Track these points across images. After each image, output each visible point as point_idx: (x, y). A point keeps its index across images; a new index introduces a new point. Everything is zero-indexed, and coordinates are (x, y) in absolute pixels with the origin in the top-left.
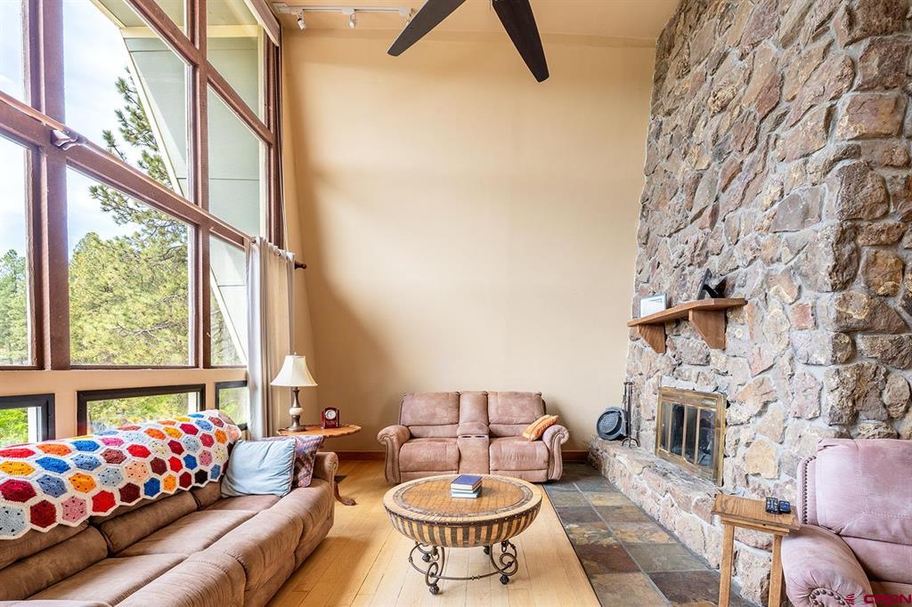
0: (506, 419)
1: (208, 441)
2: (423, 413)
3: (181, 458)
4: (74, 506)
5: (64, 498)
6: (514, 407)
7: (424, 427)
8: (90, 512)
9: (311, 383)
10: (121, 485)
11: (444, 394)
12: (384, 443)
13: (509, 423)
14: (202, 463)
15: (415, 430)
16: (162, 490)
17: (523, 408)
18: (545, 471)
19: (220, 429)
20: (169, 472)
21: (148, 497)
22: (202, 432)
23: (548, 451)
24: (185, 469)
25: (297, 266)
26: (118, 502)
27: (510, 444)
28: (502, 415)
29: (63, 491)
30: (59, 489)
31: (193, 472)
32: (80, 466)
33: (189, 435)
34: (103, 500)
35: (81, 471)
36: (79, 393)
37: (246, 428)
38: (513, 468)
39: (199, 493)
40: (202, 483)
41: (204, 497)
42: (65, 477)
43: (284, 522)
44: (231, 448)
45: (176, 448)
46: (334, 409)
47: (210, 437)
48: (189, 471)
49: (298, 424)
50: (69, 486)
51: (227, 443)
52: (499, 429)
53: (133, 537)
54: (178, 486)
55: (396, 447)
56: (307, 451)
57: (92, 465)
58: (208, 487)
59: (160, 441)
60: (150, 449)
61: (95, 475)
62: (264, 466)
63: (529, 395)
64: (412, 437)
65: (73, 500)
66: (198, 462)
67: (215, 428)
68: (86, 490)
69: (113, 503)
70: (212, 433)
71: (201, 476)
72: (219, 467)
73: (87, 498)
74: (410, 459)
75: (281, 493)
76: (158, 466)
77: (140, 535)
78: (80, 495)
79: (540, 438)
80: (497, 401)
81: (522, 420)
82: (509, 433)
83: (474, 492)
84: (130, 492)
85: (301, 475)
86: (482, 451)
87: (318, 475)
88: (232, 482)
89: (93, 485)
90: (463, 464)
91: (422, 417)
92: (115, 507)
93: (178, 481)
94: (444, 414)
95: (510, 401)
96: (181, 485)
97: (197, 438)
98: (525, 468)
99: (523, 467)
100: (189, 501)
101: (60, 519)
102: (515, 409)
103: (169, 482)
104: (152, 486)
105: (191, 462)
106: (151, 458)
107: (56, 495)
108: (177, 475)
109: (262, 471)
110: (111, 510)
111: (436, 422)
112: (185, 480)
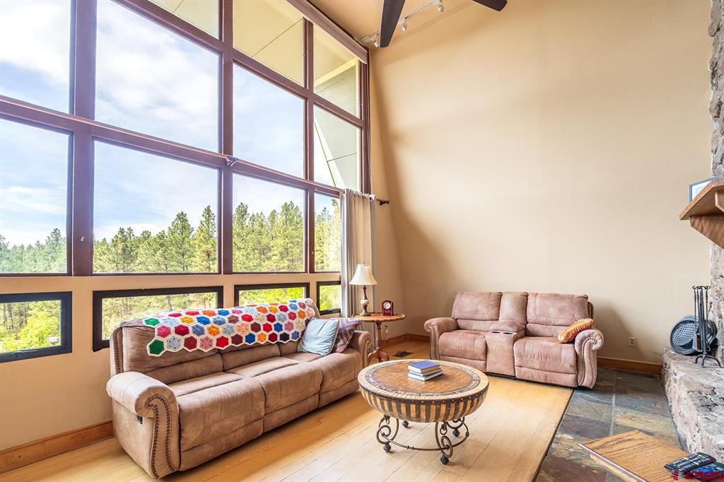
0: (543, 319)
1: (292, 316)
2: (468, 309)
3: (272, 324)
4: (207, 342)
5: (202, 337)
6: (551, 309)
7: (469, 321)
8: (214, 346)
9: (375, 283)
10: (233, 335)
11: (487, 293)
12: (428, 330)
13: (547, 324)
14: (286, 329)
15: (461, 323)
16: (256, 341)
17: (561, 310)
18: (573, 376)
19: (302, 310)
20: (262, 331)
21: (247, 344)
22: (290, 310)
23: (576, 355)
24: (273, 331)
25: (382, 203)
26: (230, 344)
27: (535, 343)
28: (540, 315)
29: (203, 333)
30: (200, 332)
31: (278, 334)
32: (215, 322)
33: (282, 312)
34: (222, 341)
35: (215, 325)
36: (235, 286)
37: (340, 312)
38: (537, 366)
39: (282, 347)
40: (285, 341)
41: (284, 349)
42: (206, 327)
43: (305, 371)
44: (307, 322)
45: (271, 318)
46: (390, 302)
47: (295, 314)
48: (276, 332)
49: (366, 311)
50: (206, 332)
51: (305, 319)
52: (536, 329)
53: (236, 364)
54: (267, 340)
55: (437, 335)
56: (347, 329)
57: (221, 323)
58: (289, 343)
59: (262, 314)
60: (254, 317)
61: (221, 328)
62: (319, 335)
63: (571, 298)
64: (458, 328)
65: (207, 338)
66: (283, 328)
67: (299, 309)
68: (214, 335)
69: (228, 344)
70: (296, 312)
71: (285, 337)
72: (298, 333)
73: (214, 339)
74: (446, 346)
75: (322, 354)
76: (256, 327)
77: (241, 363)
78: (211, 337)
79: (572, 342)
80: (535, 302)
81: (560, 322)
82: (547, 333)
83: (424, 376)
84: (237, 339)
85: (339, 344)
86: (507, 347)
87: (352, 345)
88: (303, 344)
89: (218, 333)
90: (490, 356)
91: (466, 312)
92: (228, 346)
93: (267, 337)
94: (485, 311)
95: (548, 303)
96: (269, 339)
97: (286, 314)
98: (549, 369)
99: (547, 367)
100: (275, 350)
101: (198, 347)
102: (553, 311)
103: (262, 337)
104: (250, 338)
105: (278, 327)
106: (252, 322)
107: (199, 335)
108: (268, 334)
109: (317, 338)
110: (226, 347)
111: (478, 317)
112: (273, 337)
